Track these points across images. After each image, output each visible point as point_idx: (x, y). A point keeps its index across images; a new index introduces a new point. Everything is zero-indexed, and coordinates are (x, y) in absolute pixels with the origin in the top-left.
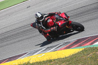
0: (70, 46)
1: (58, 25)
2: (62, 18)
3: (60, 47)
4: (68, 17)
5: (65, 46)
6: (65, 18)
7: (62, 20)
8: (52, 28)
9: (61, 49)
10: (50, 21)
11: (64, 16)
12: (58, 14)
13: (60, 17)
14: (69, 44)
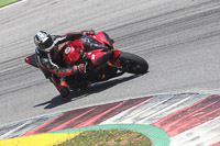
0: (47, 126)
1: (89, 60)
2: (99, 43)
3: (26, 130)
4: (112, 41)
5: (37, 128)
6: (106, 44)
7: (97, 48)
8: (75, 67)
9: (26, 134)
10: (69, 50)
11: (103, 40)
12: (90, 34)
13: (94, 41)
14: (45, 123)
